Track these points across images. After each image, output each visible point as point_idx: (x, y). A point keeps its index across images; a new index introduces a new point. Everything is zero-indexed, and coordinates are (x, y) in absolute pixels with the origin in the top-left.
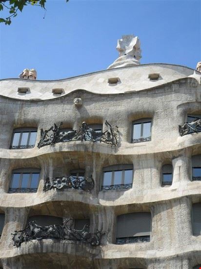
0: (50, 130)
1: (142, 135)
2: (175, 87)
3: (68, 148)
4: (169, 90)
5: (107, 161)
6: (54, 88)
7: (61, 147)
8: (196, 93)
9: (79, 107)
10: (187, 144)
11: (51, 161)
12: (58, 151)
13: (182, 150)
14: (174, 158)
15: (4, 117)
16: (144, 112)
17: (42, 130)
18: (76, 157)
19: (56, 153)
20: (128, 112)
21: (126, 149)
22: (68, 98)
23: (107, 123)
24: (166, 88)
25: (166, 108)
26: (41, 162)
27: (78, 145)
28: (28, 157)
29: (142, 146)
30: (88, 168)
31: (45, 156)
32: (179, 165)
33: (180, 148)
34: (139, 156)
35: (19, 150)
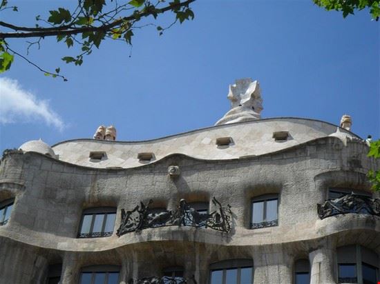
0: (134, 211)
1: (265, 216)
2: (311, 150)
3: (160, 236)
4: (303, 154)
5: (215, 254)
6: (140, 152)
7: (150, 235)
8: (340, 158)
9: (175, 178)
10: (330, 231)
11: (135, 255)
12: (146, 240)
13: (322, 238)
14: (312, 250)
15: (70, 192)
16: (268, 185)
17: (123, 211)
18: (171, 249)
19: (142, 243)
20: (245, 185)
21: (242, 238)
22: (160, 165)
23: (215, 201)
24: (298, 152)
25: (299, 180)
26: (122, 256)
27: (174, 232)
28: (102, 250)
29: (265, 233)
30: (188, 265)
31: (127, 247)
32: (318, 261)
33: (320, 236)
34: (261, 248)
35: (90, 239)
